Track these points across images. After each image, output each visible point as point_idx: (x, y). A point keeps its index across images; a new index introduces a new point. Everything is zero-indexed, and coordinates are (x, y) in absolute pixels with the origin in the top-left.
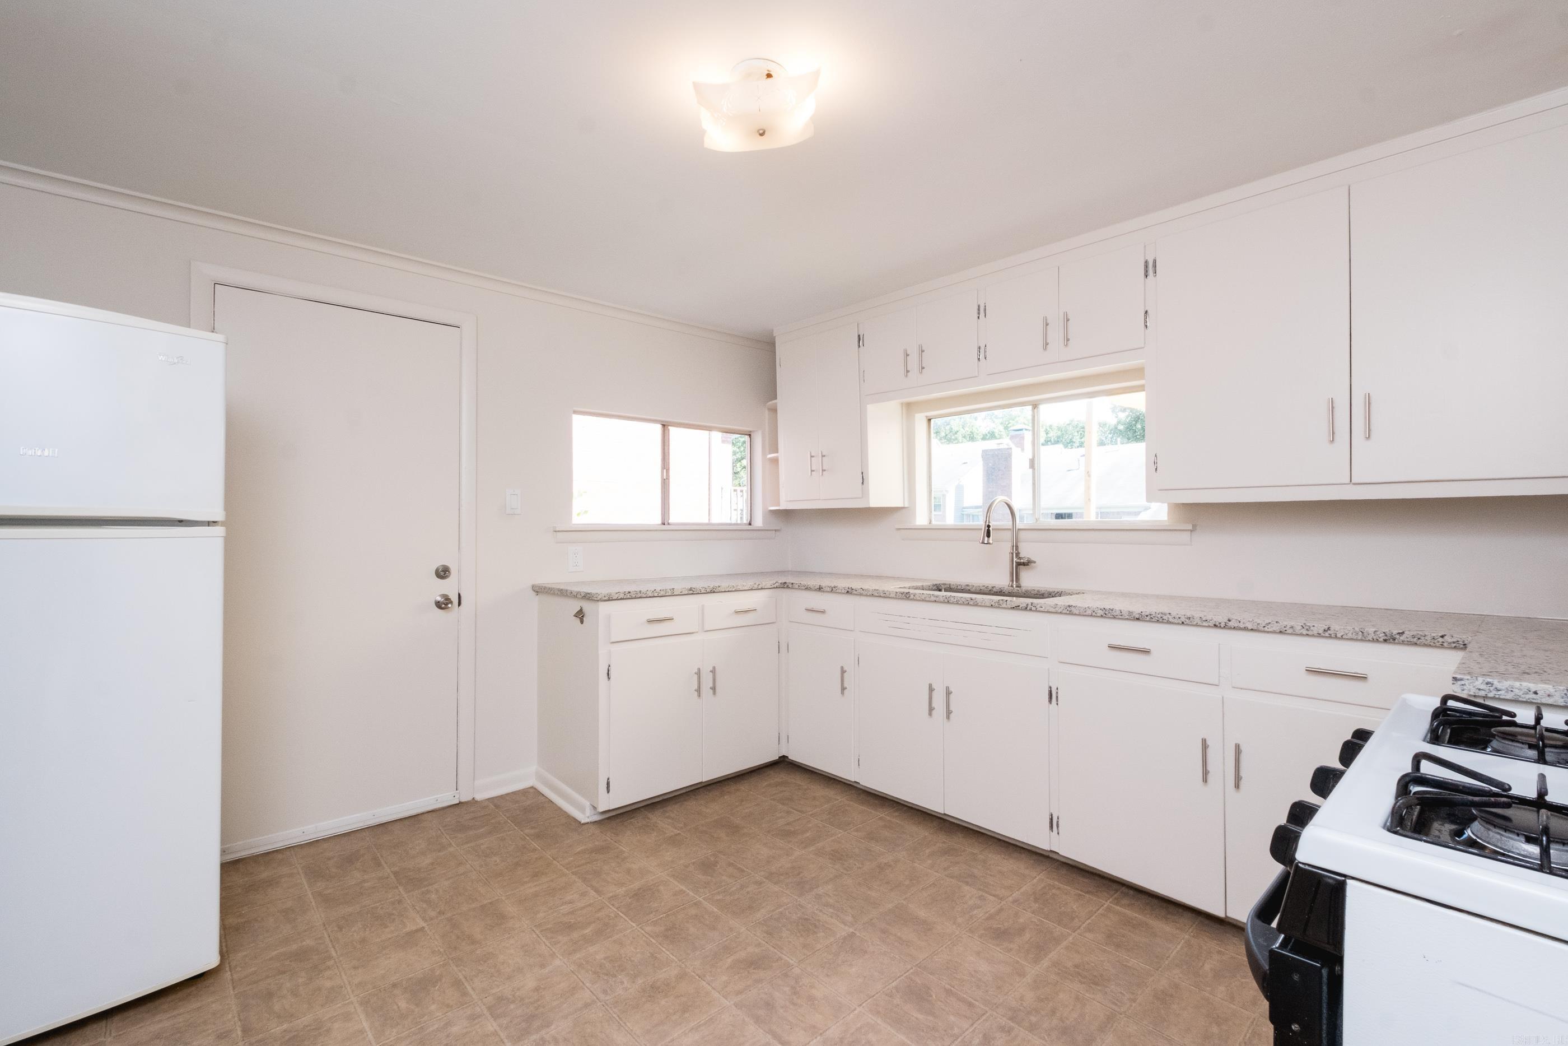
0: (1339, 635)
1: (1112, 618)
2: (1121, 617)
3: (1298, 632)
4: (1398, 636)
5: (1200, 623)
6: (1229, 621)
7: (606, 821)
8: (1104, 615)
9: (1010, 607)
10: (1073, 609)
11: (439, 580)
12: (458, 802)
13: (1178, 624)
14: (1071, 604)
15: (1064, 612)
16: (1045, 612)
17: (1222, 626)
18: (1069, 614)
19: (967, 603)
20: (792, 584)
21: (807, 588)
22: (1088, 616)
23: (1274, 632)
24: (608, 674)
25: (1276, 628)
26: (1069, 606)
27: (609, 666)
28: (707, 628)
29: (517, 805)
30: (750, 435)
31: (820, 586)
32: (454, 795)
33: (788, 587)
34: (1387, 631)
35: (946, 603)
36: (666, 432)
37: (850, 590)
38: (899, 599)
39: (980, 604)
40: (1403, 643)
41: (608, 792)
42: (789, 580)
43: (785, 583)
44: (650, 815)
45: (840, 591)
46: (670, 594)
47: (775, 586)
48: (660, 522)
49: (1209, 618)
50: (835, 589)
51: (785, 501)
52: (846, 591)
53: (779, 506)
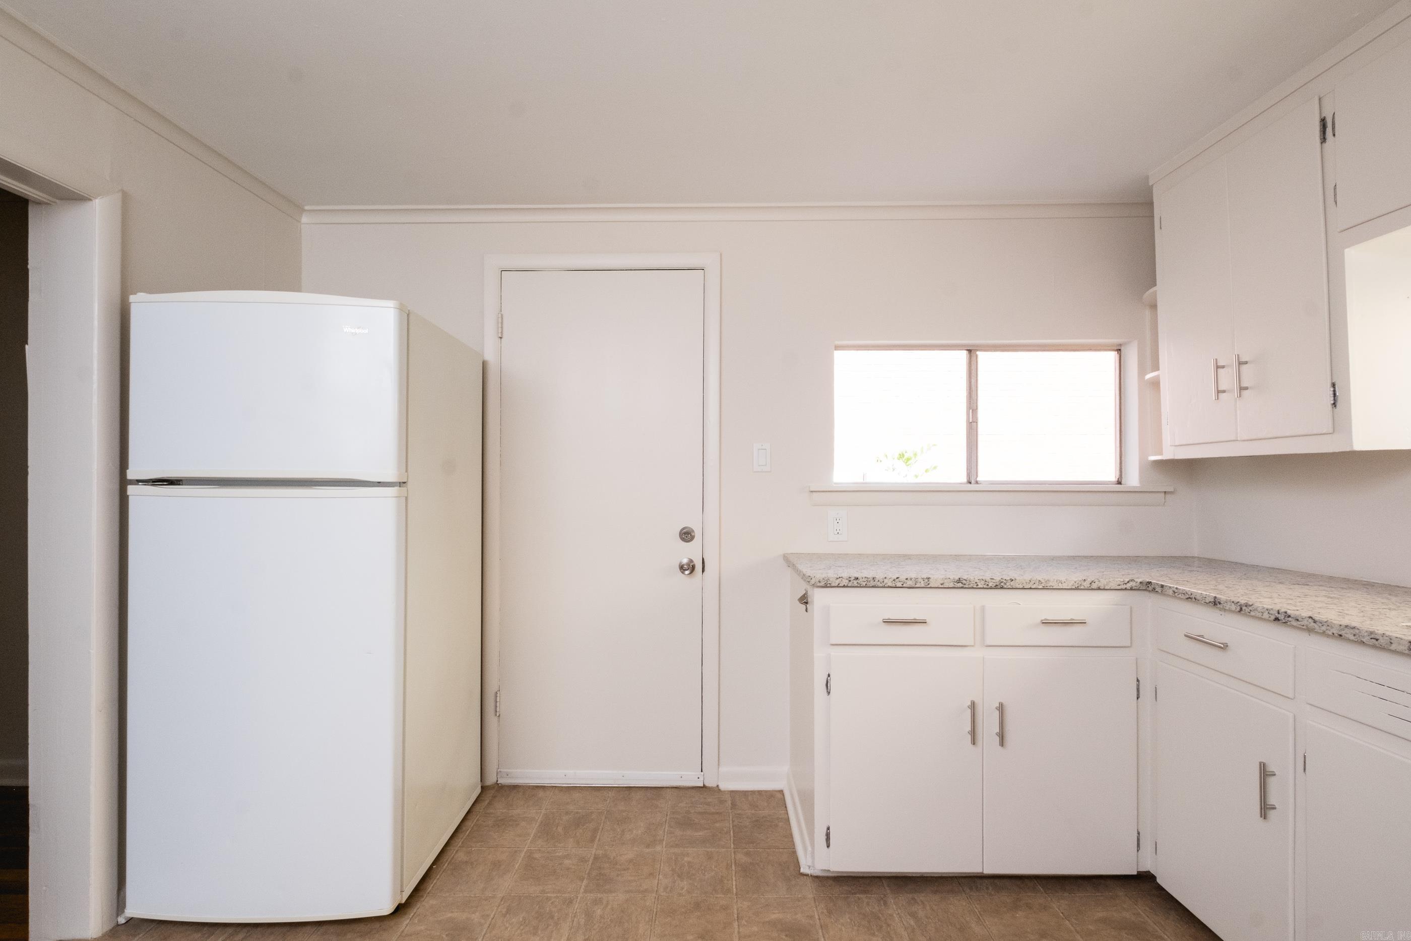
7: (831, 882)
11: (683, 543)
12: (702, 785)
20: (1162, 586)
21: (1191, 598)
24: (827, 687)
27: (829, 675)
28: (988, 642)
29: (753, 812)
30: (1119, 351)
31: (1216, 597)
32: (699, 776)
33: (1150, 590)
36: (974, 358)
37: (1281, 617)
41: (828, 846)
43: (1150, 583)
44: (891, 900)
45: (1260, 615)
46: (923, 585)
47: (1128, 586)
48: (965, 480)
50: (1247, 610)
51: (1171, 446)
52: (1273, 617)
53: (1162, 455)
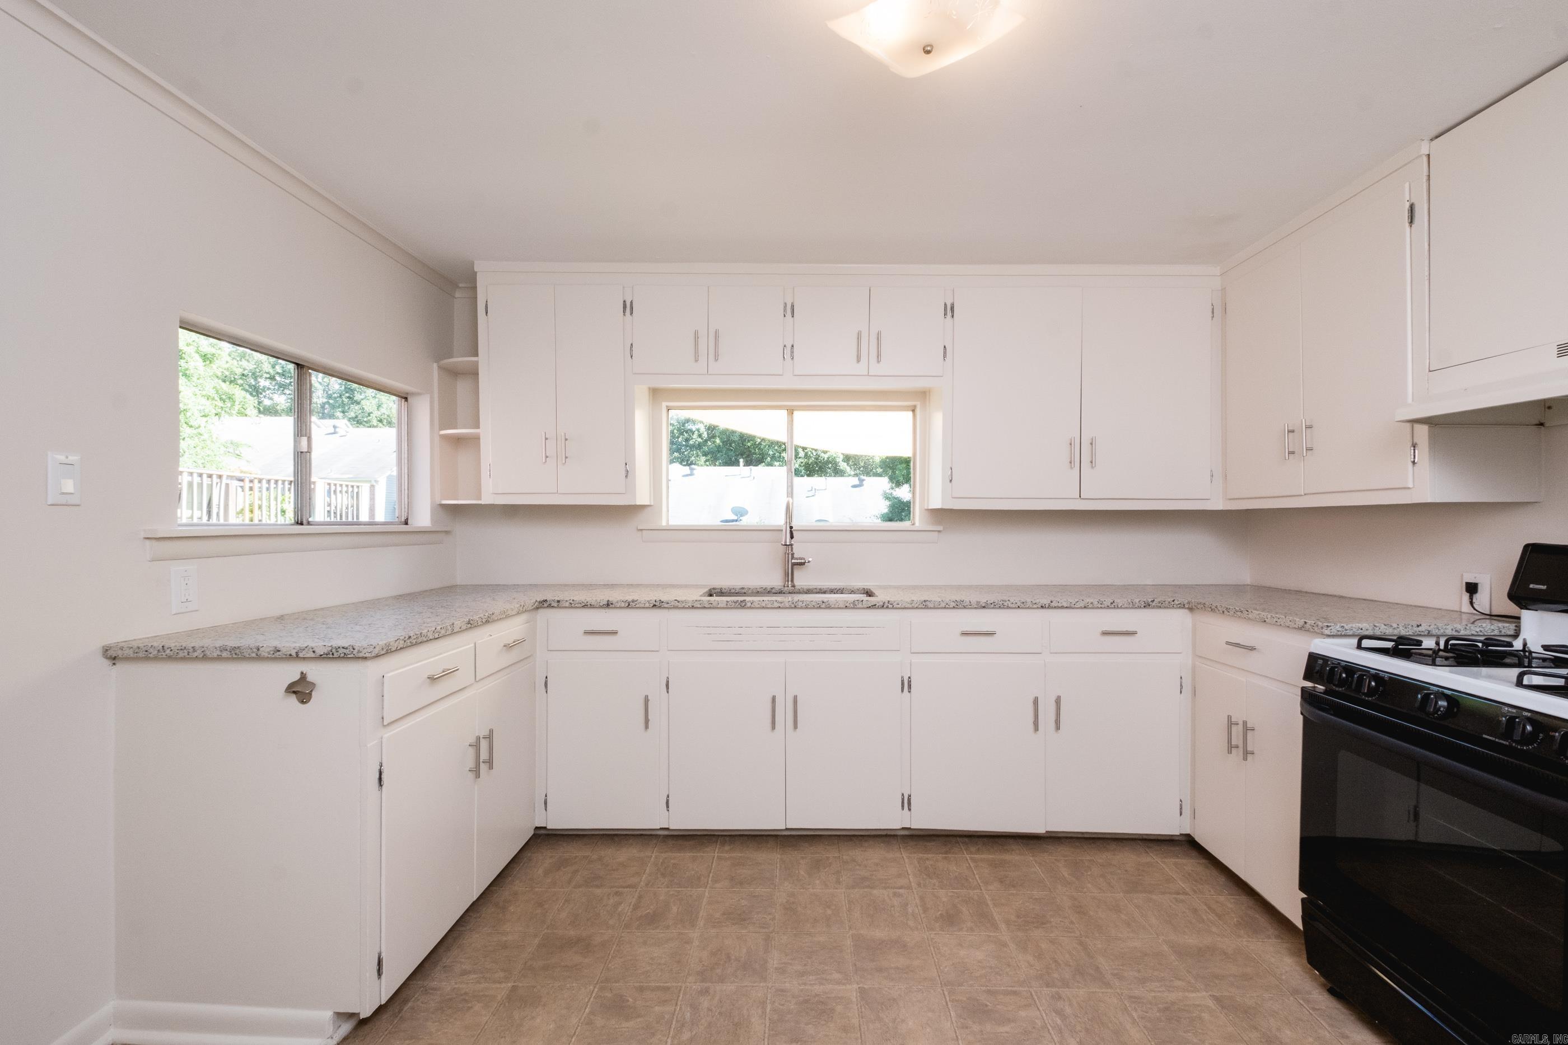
0: (1119, 606)
1: (962, 608)
2: (970, 607)
3: (1095, 606)
4: (1151, 603)
5: (1031, 606)
6: (1052, 602)
8: (956, 606)
9: (865, 606)
10: (928, 603)
13: (1015, 608)
14: (926, 599)
15: (920, 607)
16: (902, 608)
17: (1047, 607)
18: (924, 608)
19: (820, 606)
20: (558, 601)
21: (586, 606)
22: (942, 608)
23: (1081, 608)
24: (380, 779)
25: (1082, 605)
26: (925, 601)
28: (479, 676)
30: (405, 398)
31: (608, 601)
33: (550, 606)
34: (1145, 600)
35: (792, 608)
36: (304, 377)
37: (657, 604)
38: (731, 608)
39: (832, 606)
40: (1154, 607)
42: (549, 596)
43: (546, 601)
45: (643, 606)
49: (1037, 601)
50: (634, 604)
51: (492, 494)
52: (652, 605)
53: (481, 500)
